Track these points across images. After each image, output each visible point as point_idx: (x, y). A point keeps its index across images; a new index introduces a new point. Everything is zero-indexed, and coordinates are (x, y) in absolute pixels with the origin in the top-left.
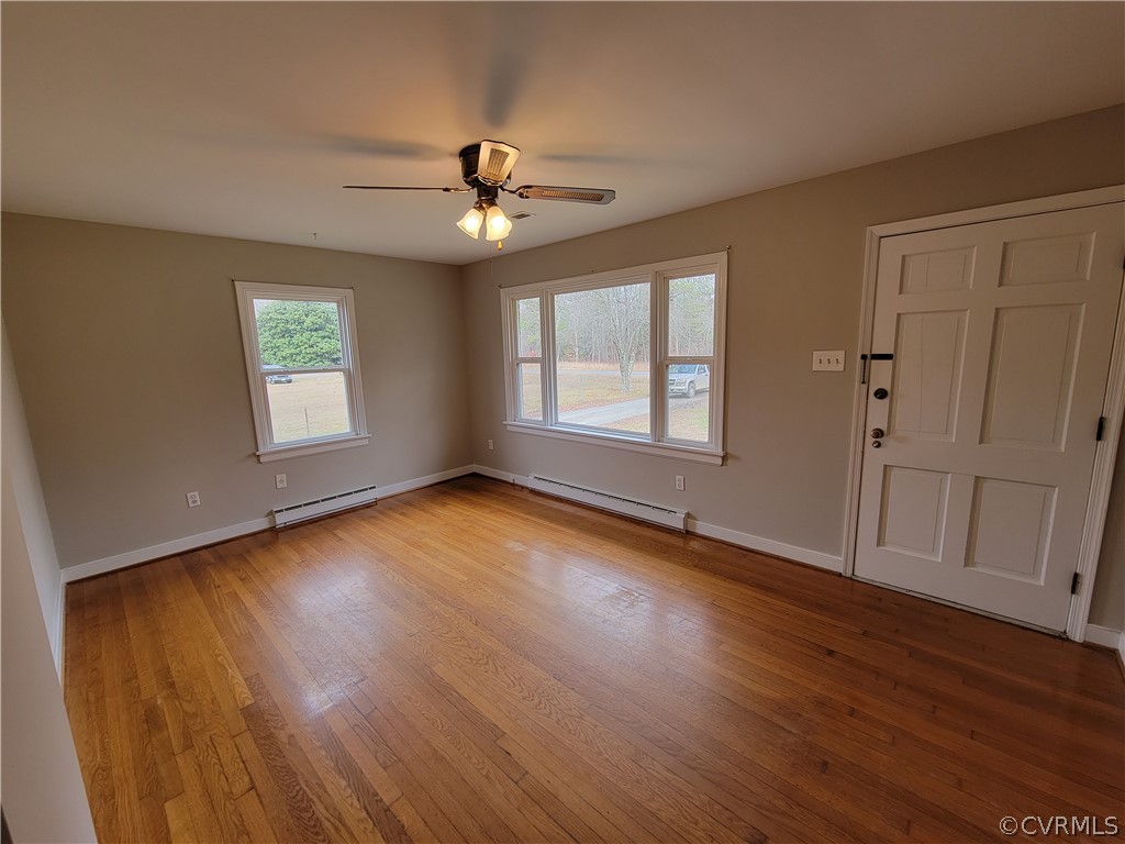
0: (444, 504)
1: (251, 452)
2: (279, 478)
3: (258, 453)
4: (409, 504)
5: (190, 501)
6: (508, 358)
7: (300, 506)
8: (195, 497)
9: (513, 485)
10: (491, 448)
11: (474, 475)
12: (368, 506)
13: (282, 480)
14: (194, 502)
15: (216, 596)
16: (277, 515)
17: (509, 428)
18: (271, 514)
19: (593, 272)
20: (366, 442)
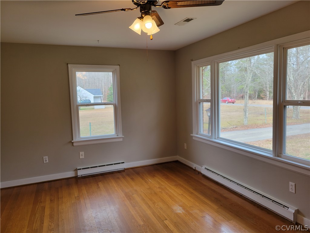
0: (154, 176)
1: (70, 141)
2: (81, 153)
3: (72, 141)
4: (138, 173)
5: (44, 160)
6: (195, 99)
7: (89, 168)
8: (46, 159)
9: (195, 170)
10: (186, 148)
11: (177, 162)
12: (119, 172)
13: (82, 155)
14: (46, 161)
15: (38, 206)
16: (78, 171)
17: (194, 138)
18: (76, 170)
19: (239, 48)
20: (121, 140)
